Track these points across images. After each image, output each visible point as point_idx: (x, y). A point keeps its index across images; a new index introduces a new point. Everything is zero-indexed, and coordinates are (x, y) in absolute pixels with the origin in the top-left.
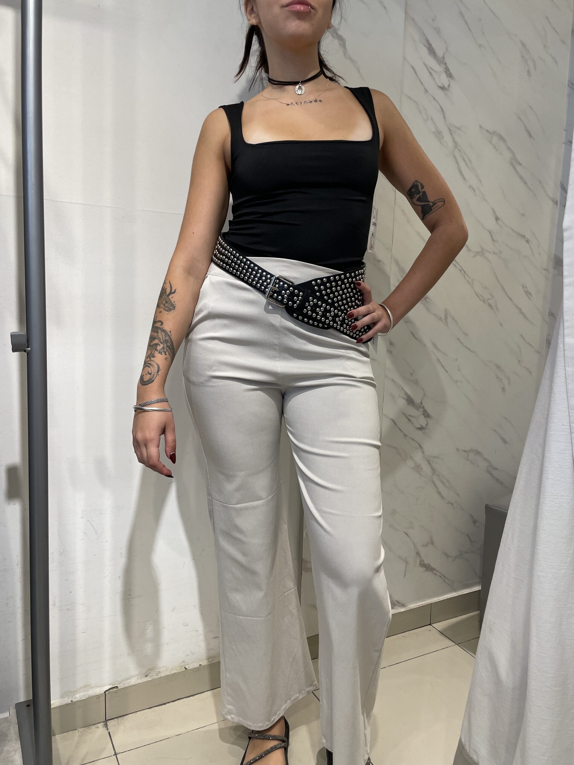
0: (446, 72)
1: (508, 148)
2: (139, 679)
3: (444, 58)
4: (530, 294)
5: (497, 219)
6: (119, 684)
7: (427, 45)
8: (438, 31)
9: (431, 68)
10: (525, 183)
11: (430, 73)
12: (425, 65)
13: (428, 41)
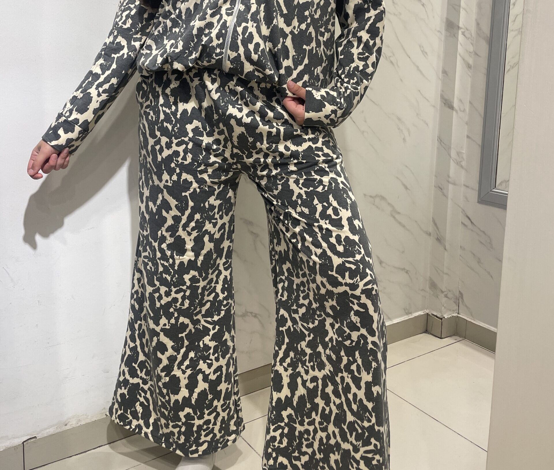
2: (58, 428)
4: (426, 53)
6: (38, 434)
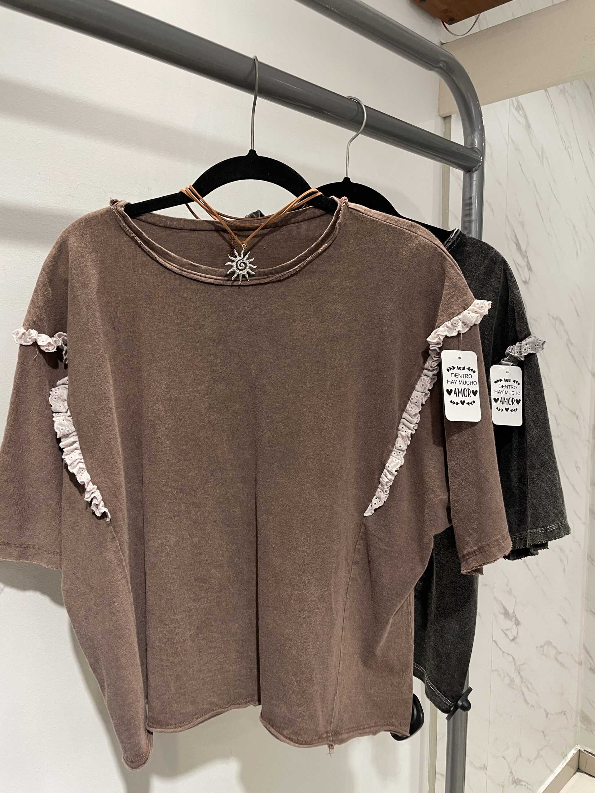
0: (527, 266)
1: (565, 331)
3: (526, 251)
4: (579, 468)
5: (559, 402)
7: (515, 241)
8: (522, 224)
9: (518, 264)
10: (575, 361)
11: (517, 269)
12: (514, 261)
13: (516, 236)
